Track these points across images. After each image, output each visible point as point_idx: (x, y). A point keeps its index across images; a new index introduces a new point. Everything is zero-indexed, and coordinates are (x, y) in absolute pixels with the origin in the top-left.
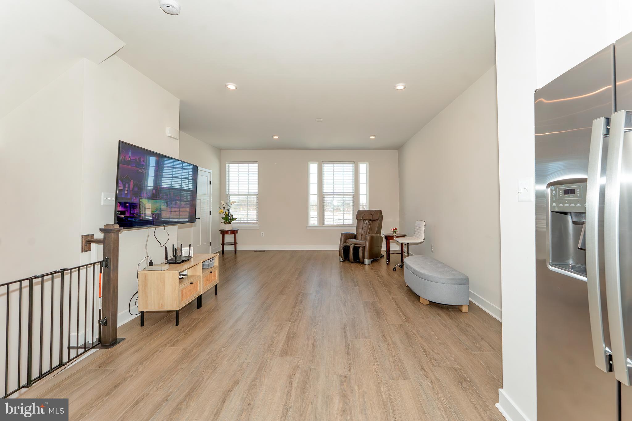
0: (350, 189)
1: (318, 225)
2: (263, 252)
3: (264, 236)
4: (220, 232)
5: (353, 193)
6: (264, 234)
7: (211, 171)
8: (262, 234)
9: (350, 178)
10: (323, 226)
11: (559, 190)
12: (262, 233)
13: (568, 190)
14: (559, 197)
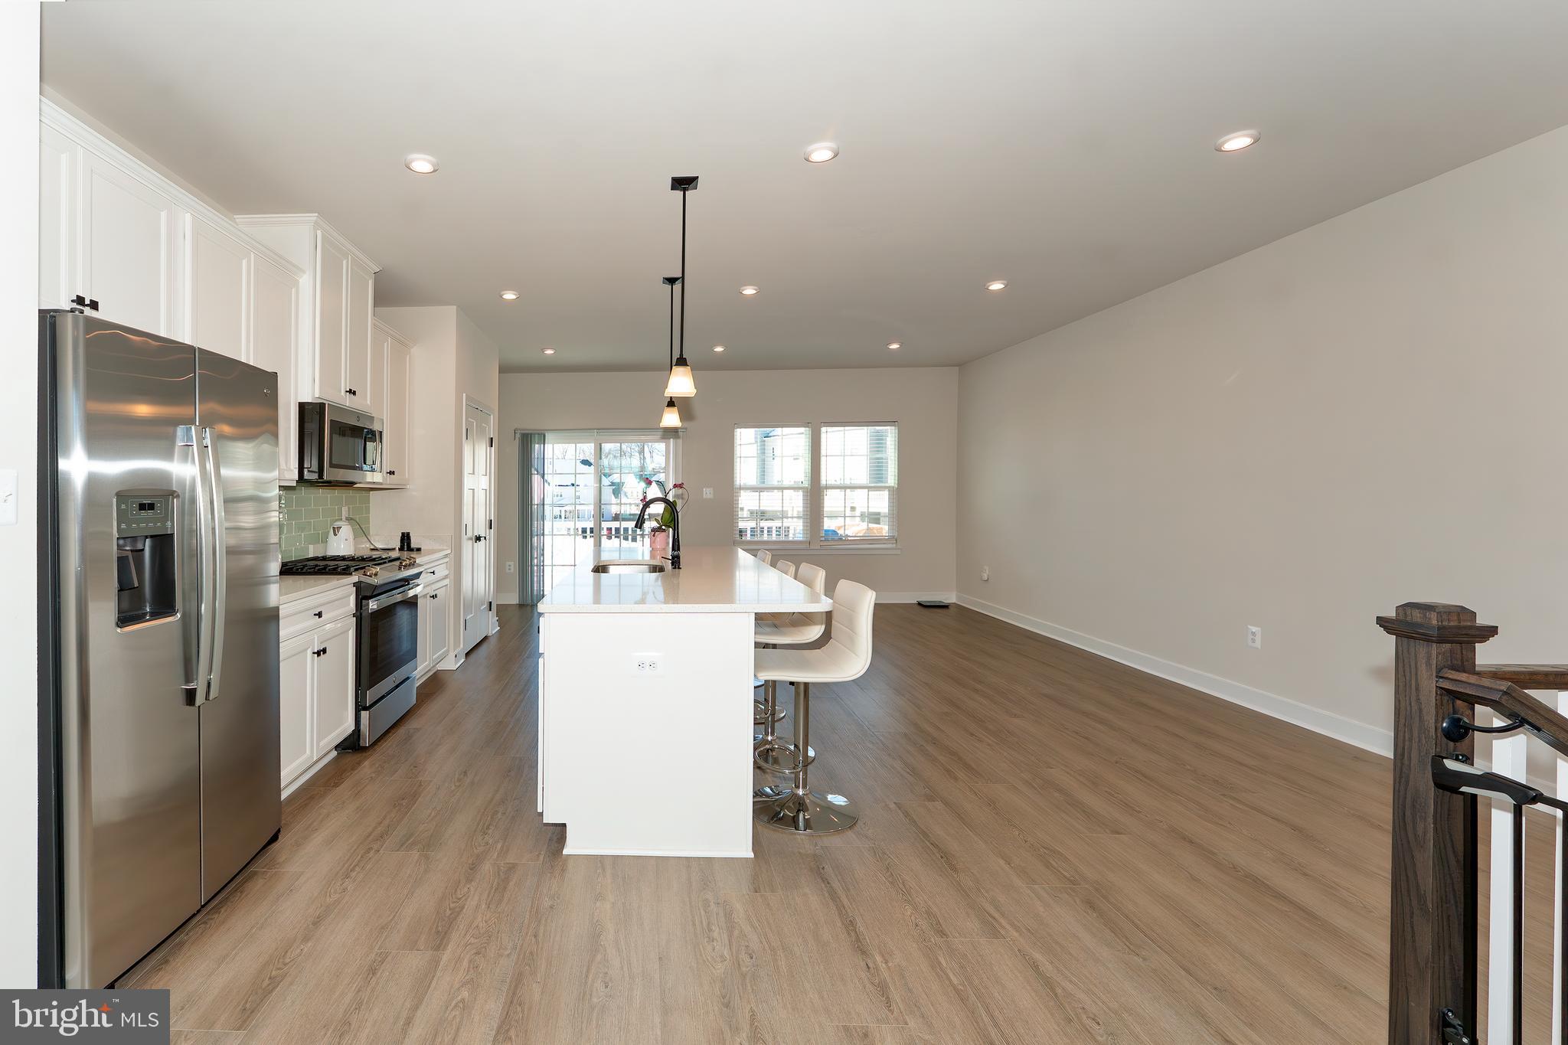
11: (132, 503)
13: (145, 504)
14: (132, 514)
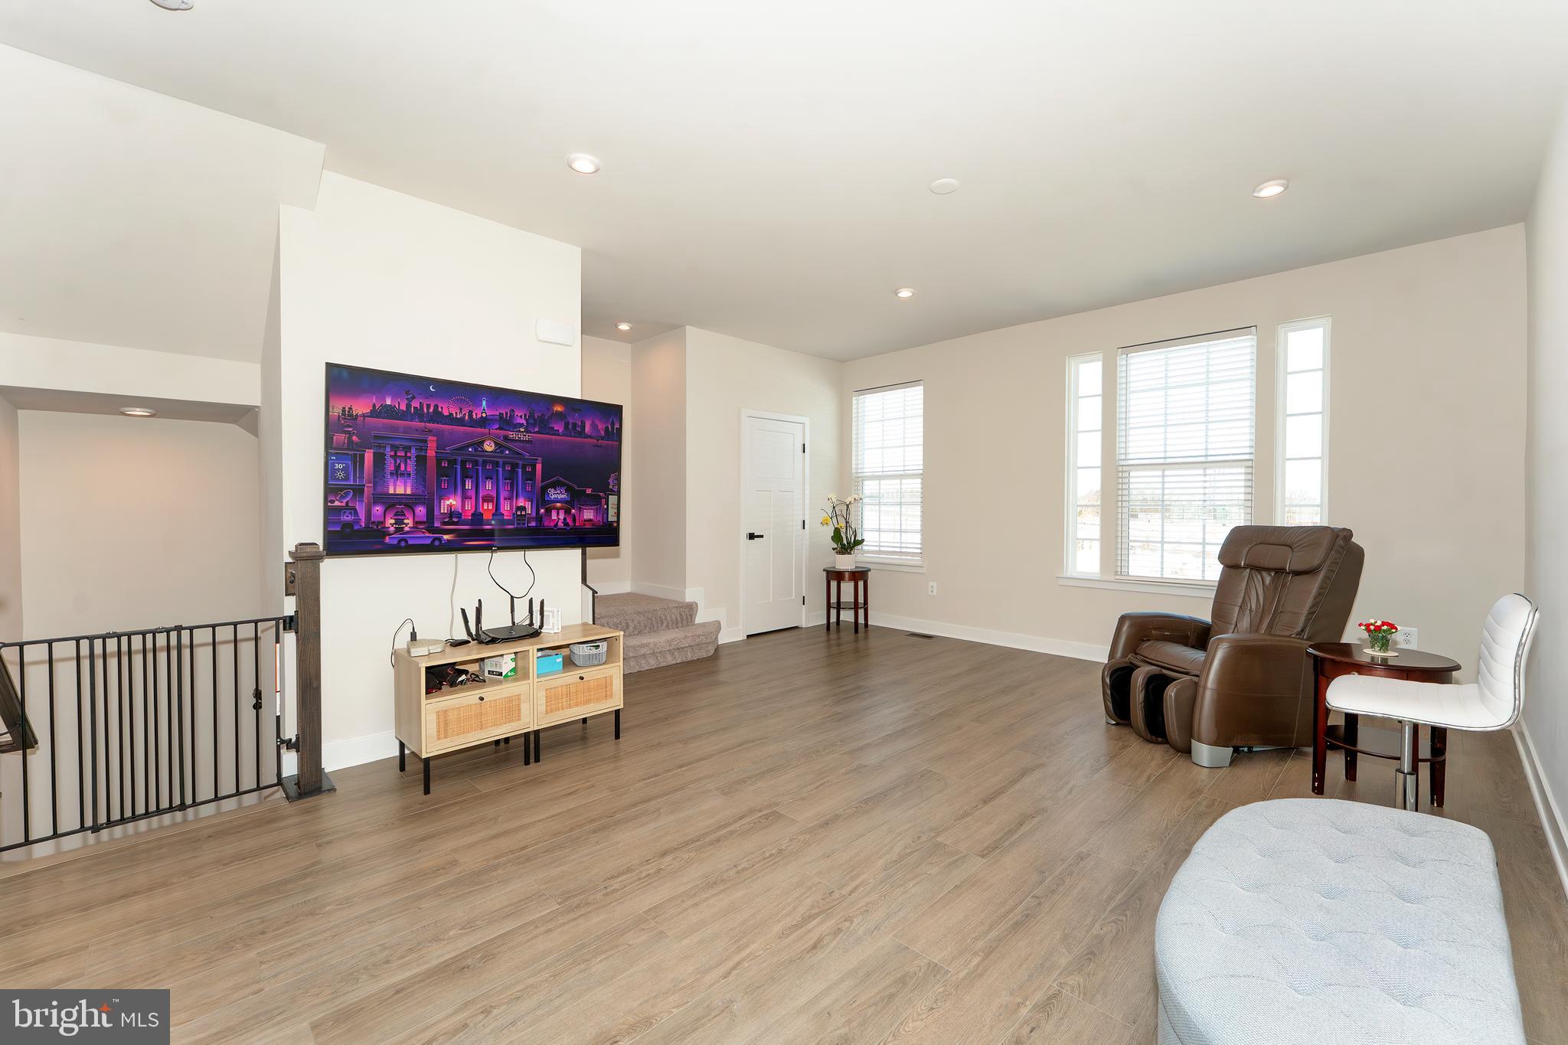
0: (1239, 438)
1: (1098, 577)
2: (928, 640)
3: (935, 593)
4: (825, 573)
5: (1251, 457)
6: (935, 589)
7: (806, 420)
8: (930, 589)
9: (1242, 395)
10: (1117, 582)
12: (931, 584)
